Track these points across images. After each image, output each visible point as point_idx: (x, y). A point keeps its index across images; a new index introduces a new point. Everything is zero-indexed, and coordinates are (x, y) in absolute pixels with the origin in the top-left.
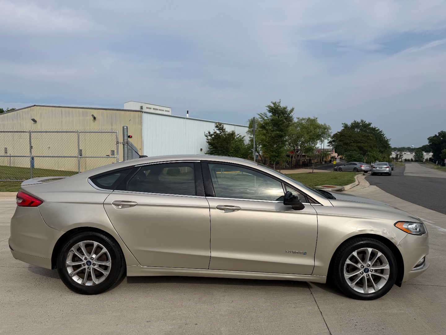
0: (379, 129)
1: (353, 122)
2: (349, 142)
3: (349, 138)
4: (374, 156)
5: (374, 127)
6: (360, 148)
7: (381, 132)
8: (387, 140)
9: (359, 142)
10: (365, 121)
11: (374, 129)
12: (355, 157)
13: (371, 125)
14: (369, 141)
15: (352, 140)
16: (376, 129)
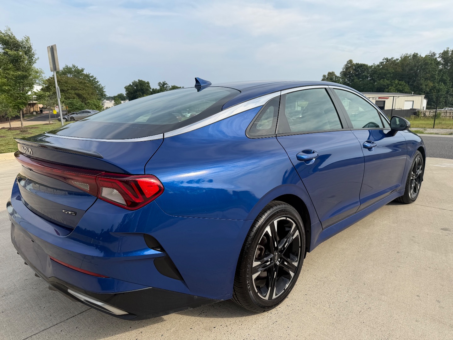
0: (94, 76)
1: (64, 66)
2: (66, 88)
3: (65, 84)
4: (95, 104)
5: (88, 74)
6: (79, 96)
7: (95, 79)
8: (102, 87)
9: (77, 89)
10: (77, 67)
11: (87, 76)
12: (76, 106)
13: (84, 70)
14: (86, 88)
15: (69, 87)
16: (90, 75)
